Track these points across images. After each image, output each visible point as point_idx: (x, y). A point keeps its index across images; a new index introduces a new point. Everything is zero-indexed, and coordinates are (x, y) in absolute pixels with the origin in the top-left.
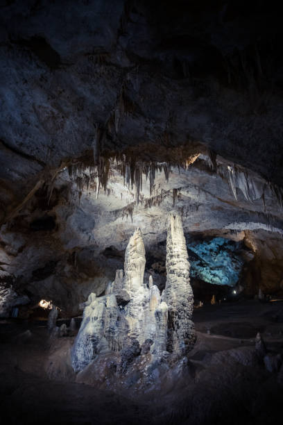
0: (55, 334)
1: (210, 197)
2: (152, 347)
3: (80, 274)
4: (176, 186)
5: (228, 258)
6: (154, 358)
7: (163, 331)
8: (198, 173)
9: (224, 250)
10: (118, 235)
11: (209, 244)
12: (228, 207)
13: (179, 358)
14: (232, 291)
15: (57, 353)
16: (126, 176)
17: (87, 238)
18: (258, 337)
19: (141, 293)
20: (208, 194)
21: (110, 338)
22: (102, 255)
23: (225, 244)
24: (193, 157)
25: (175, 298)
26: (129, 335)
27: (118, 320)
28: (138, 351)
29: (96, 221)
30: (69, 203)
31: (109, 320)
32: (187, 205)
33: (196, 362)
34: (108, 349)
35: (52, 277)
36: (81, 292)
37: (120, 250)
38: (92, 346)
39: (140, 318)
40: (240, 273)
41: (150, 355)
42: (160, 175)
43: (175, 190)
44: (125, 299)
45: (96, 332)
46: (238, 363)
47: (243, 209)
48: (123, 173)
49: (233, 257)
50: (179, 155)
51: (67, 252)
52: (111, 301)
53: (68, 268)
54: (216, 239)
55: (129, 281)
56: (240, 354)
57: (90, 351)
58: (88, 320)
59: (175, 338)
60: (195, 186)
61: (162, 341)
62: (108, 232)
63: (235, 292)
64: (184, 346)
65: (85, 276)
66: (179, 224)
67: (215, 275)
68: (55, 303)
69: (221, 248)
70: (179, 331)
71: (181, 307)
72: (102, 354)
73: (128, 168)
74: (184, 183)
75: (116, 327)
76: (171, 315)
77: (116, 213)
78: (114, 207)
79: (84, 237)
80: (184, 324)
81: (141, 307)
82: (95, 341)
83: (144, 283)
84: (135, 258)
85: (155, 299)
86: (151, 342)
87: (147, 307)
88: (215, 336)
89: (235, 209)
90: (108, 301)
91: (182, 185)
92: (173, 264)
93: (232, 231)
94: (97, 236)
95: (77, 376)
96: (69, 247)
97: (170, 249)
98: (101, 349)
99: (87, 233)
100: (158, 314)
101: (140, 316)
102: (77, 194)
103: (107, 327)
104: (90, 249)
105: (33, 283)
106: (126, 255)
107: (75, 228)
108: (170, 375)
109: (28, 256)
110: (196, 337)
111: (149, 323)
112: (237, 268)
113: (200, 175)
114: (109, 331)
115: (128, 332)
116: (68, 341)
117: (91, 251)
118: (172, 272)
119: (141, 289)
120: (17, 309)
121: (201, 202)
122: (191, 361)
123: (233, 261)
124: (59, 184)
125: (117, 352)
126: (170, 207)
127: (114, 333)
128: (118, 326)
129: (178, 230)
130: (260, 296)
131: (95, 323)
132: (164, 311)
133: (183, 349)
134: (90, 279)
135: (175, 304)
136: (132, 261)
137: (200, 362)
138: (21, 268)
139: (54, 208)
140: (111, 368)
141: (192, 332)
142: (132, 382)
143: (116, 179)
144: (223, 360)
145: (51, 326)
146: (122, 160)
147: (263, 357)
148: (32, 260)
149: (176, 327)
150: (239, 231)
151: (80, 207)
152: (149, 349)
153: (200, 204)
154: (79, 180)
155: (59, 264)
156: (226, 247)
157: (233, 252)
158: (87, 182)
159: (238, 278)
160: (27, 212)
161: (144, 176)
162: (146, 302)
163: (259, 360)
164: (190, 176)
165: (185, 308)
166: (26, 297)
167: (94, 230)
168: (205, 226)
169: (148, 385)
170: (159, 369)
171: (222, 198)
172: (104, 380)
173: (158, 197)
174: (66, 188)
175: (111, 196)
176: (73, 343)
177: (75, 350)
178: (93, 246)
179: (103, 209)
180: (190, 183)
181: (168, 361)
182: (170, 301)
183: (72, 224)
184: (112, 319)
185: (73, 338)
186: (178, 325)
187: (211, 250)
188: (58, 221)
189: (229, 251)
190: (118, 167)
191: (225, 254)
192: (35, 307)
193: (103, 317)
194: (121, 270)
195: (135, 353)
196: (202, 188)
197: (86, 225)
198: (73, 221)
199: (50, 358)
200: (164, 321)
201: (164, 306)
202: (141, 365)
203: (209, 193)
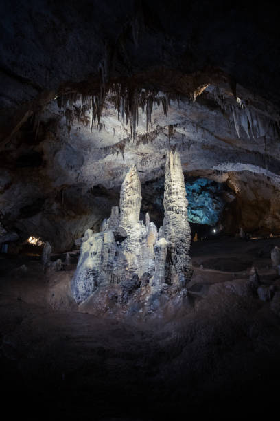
0: (53, 268)
1: (207, 134)
2: (151, 280)
3: (68, 212)
4: (172, 122)
5: (210, 199)
6: (153, 290)
7: (162, 265)
8: (197, 108)
9: (206, 190)
10: (107, 173)
11: (192, 184)
12: (223, 146)
13: (179, 290)
14: (212, 230)
15: (57, 286)
16: (121, 109)
17: (75, 176)
18: (253, 271)
19: (138, 230)
20: (205, 131)
21: (109, 272)
22: (90, 193)
23: (207, 185)
24: (202, 87)
25: (174, 234)
26: (127, 269)
27: (116, 255)
28: (138, 283)
29: (85, 157)
30: (58, 139)
31: (107, 254)
32: (179, 143)
33: (193, 293)
34: (107, 282)
35: (40, 215)
36: (69, 229)
37: (108, 188)
38: (92, 279)
39: (138, 254)
40: (220, 213)
41: (150, 287)
42: (158, 109)
43: (171, 127)
44: (123, 235)
45: (95, 266)
46: (234, 294)
47: (240, 148)
48: (118, 107)
49: (214, 198)
50: (188, 84)
51: (55, 189)
52: (109, 237)
53: (55, 206)
54: (199, 180)
55: (126, 218)
56: (235, 286)
57: (91, 283)
58: (87, 255)
59: (174, 272)
60: (193, 122)
61: (161, 274)
62: (96, 170)
63: (215, 231)
64: (183, 279)
65: (73, 214)
66: (178, 161)
67: (195, 215)
68: (43, 239)
69: (203, 189)
70: (177, 265)
71: (179, 242)
72: (102, 286)
73: (123, 101)
74: (181, 118)
75: (114, 262)
76: (170, 250)
77: (107, 149)
78: (106, 143)
79: (72, 175)
80: (182, 259)
81: (138, 243)
82: (95, 274)
83: (140, 219)
84: (131, 195)
85: (152, 235)
86: (149, 275)
87: (143, 244)
88: (207, 270)
89: (230, 148)
90: (106, 237)
91: (179, 121)
92: (171, 201)
93: (218, 172)
94: (85, 173)
95: (79, 306)
96: (57, 184)
97: (169, 186)
98: (101, 282)
99: (75, 171)
100: (157, 249)
101: (137, 251)
102: (65, 128)
103: (106, 261)
104: (78, 187)
105: (21, 221)
106: (121, 192)
107: (63, 165)
108: (170, 304)
109: (16, 193)
110: (193, 271)
111: (146, 258)
112: (217, 209)
113: (200, 111)
114: (108, 265)
115: (126, 266)
116: (67, 275)
117: (78, 190)
118: (171, 209)
119: (138, 225)
120: (6, 246)
121: (196, 140)
122: (190, 292)
123: (213, 202)
124: (45, 116)
125: (116, 285)
126: (162, 145)
127: (112, 267)
128: (116, 261)
129: (176, 167)
130: (241, 234)
131: (95, 257)
132: (163, 247)
133: (183, 282)
134: (78, 216)
135: (174, 240)
136: (128, 198)
137: (198, 293)
138: (8, 205)
139: (41, 143)
140: (112, 299)
141: (190, 266)
142: (134, 311)
143: (109, 113)
144: (220, 292)
145: (45, 261)
146: (117, 91)
147: (257, 288)
148: (19, 197)
149: (174, 261)
150: (225, 172)
151: (69, 142)
152: (148, 281)
153: (194, 143)
154: (68, 113)
155: (47, 201)
156: (208, 188)
157: (214, 193)
158: (78, 115)
159: (217, 218)
160: (12, 147)
161: (140, 109)
162: (143, 239)
163: (253, 291)
164: (189, 111)
165: (184, 244)
166: (15, 234)
167: (83, 168)
168: (194, 166)
169: (150, 314)
170: (160, 300)
171: (220, 136)
172: (107, 309)
173: (152, 133)
174: (54, 122)
175: (103, 131)
176: (72, 277)
177: (74, 283)
178: (81, 184)
179: (94, 145)
180: (187, 119)
181: (168, 292)
182: (168, 237)
183: (60, 160)
184: (110, 254)
185: (72, 272)
186: (176, 260)
187: (194, 191)
188: (45, 157)
189: (210, 192)
190: (112, 99)
191: (207, 195)
192: (23, 244)
193: (102, 252)
194: (117, 207)
195: (135, 285)
196: (200, 125)
197: (75, 162)
198: (61, 158)
199: (51, 290)
200: (163, 256)
201: (163, 242)
202: (141, 296)
203: (207, 130)
